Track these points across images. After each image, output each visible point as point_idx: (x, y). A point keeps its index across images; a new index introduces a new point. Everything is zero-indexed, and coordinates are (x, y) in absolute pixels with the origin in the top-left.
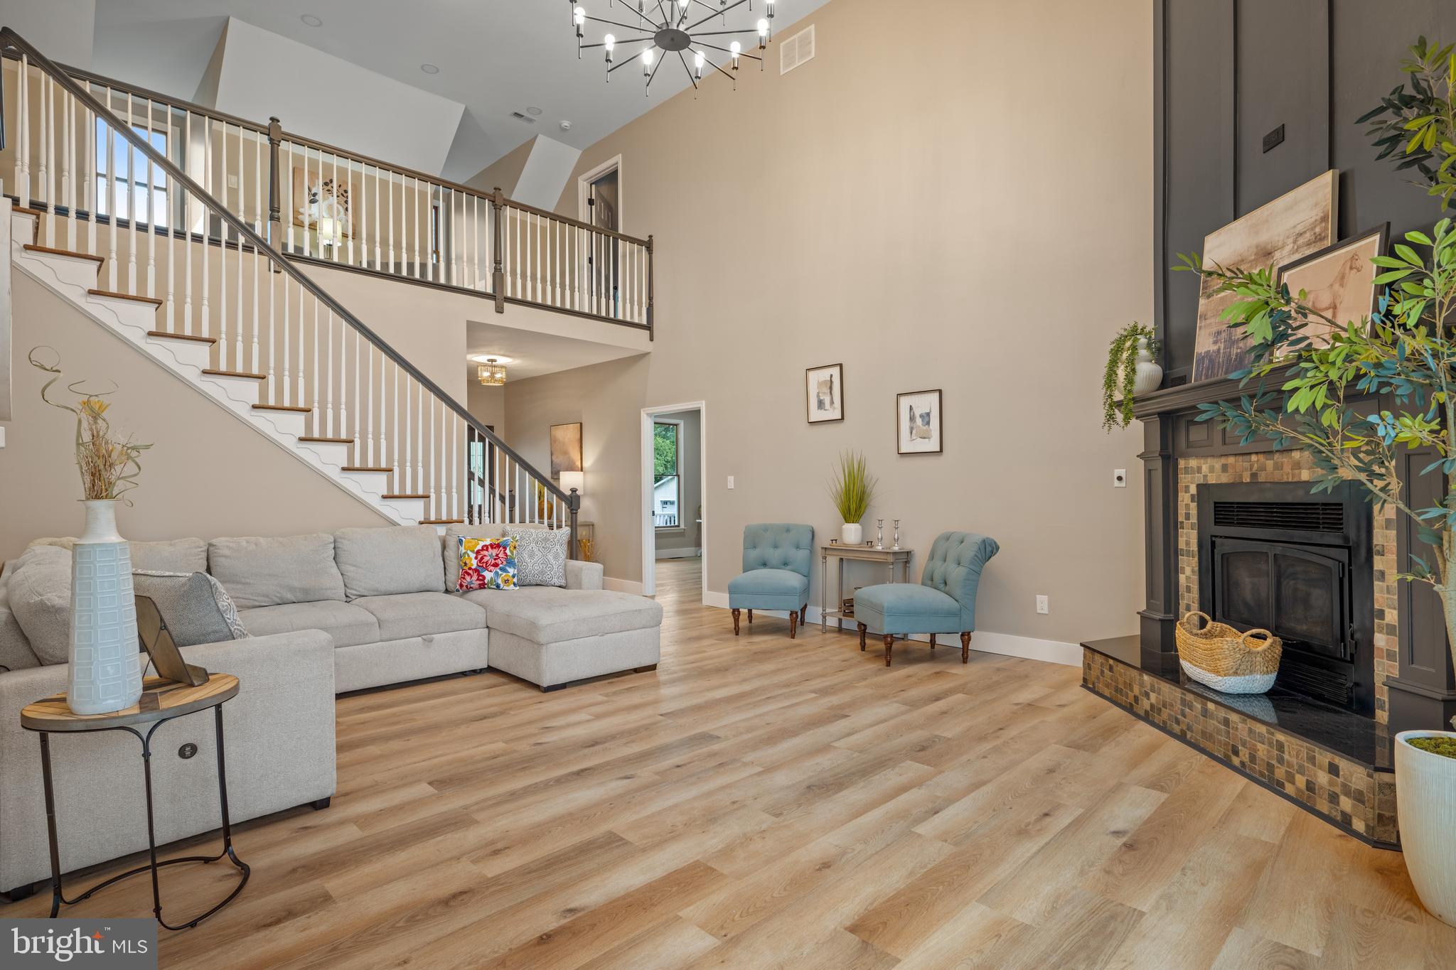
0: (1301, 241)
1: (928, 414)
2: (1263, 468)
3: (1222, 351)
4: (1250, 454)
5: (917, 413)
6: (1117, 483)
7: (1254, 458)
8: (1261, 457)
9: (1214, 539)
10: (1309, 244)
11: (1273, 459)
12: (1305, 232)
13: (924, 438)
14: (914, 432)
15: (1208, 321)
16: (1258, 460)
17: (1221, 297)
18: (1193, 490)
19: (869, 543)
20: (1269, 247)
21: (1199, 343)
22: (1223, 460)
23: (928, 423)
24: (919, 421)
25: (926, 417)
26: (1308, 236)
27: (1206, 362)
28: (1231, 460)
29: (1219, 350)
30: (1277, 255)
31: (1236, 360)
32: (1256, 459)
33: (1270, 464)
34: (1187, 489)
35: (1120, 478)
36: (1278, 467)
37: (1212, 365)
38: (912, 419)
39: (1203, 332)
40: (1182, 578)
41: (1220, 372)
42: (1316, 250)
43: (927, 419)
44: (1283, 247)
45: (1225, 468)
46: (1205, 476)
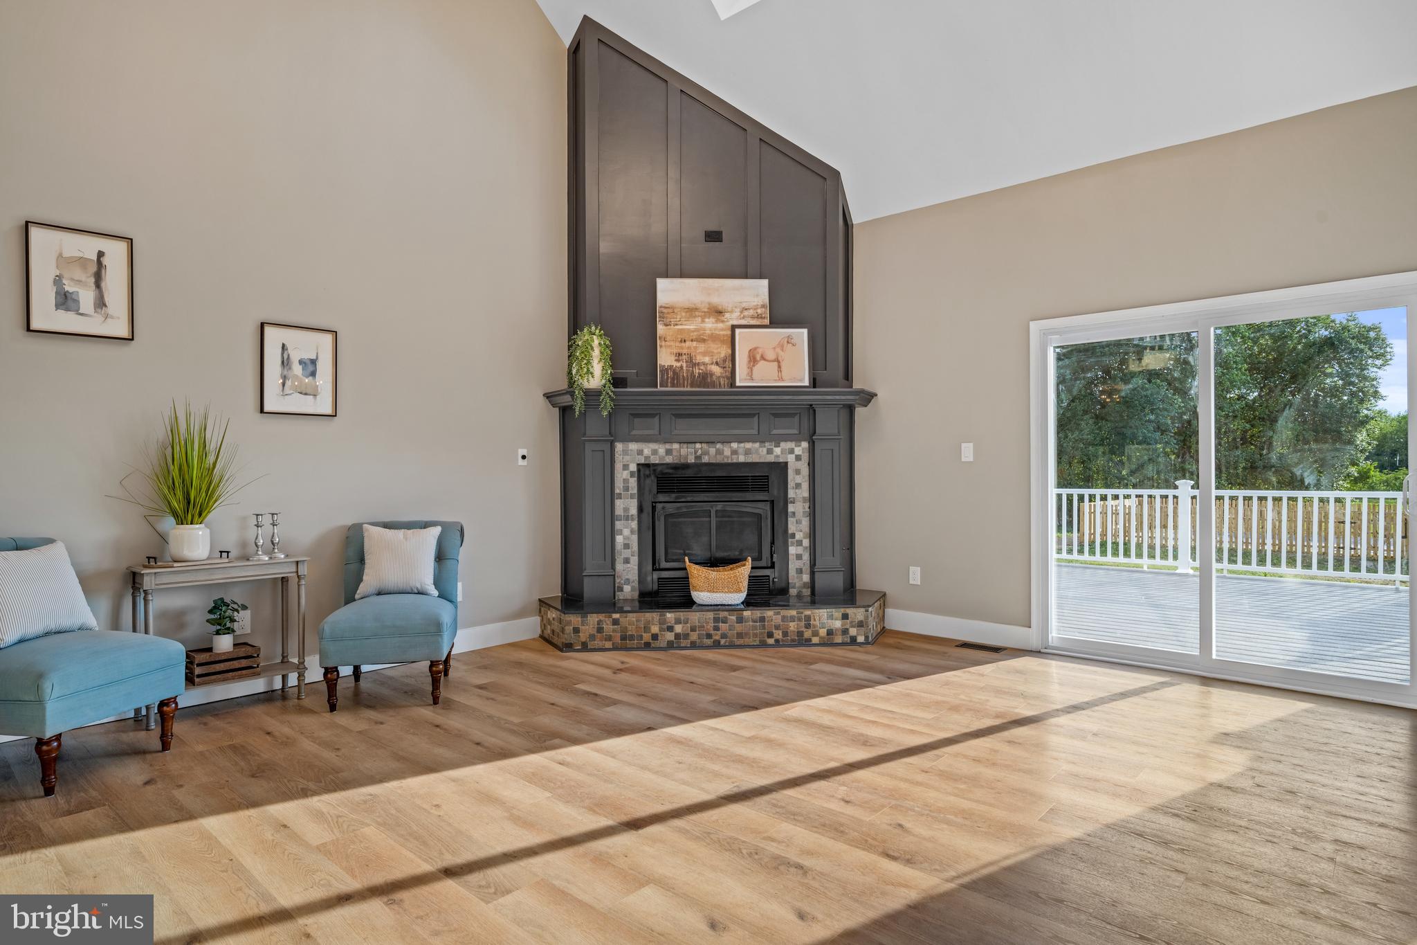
0: (746, 313)
1: (313, 362)
2: (707, 453)
3: (685, 368)
4: (695, 443)
5: (295, 356)
6: (521, 462)
7: (698, 446)
8: (704, 446)
9: (654, 504)
10: (753, 317)
11: (715, 447)
12: (749, 309)
13: (306, 394)
14: (288, 383)
15: (668, 343)
16: (701, 448)
17: (679, 329)
18: (633, 467)
19: (224, 555)
20: (720, 308)
21: (660, 357)
22: (668, 446)
23: (313, 374)
24: (297, 369)
25: (311, 366)
26: (751, 312)
27: (670, 374)
28: (676, 446)
29: (682, 367)
30: (727, 315)
31: (699, 377)
32: (700, 447)
33: (712, 451)
34: (626, 467)
35: (524, 457)
36: (719, 452)
37: (677, 377)
38: (285, 363)
39: (664, 350)
40: (619, 539)
41: (686, 382)
42: (758, 323)
43: (311, 368)
44: (732, 312)
45: (669, 452)
46: (647, 458)
